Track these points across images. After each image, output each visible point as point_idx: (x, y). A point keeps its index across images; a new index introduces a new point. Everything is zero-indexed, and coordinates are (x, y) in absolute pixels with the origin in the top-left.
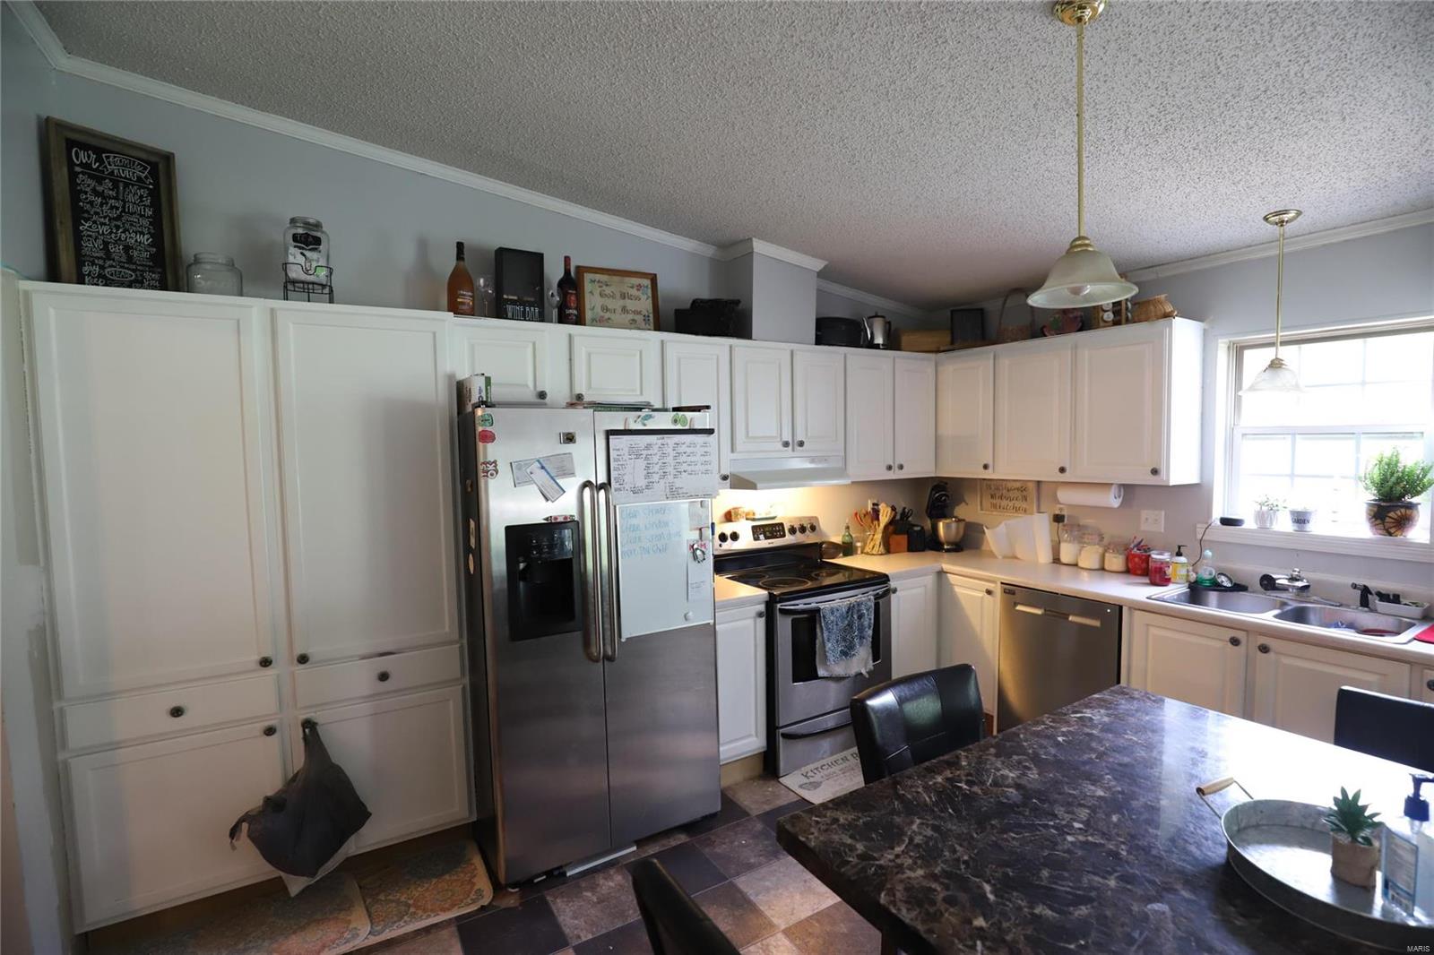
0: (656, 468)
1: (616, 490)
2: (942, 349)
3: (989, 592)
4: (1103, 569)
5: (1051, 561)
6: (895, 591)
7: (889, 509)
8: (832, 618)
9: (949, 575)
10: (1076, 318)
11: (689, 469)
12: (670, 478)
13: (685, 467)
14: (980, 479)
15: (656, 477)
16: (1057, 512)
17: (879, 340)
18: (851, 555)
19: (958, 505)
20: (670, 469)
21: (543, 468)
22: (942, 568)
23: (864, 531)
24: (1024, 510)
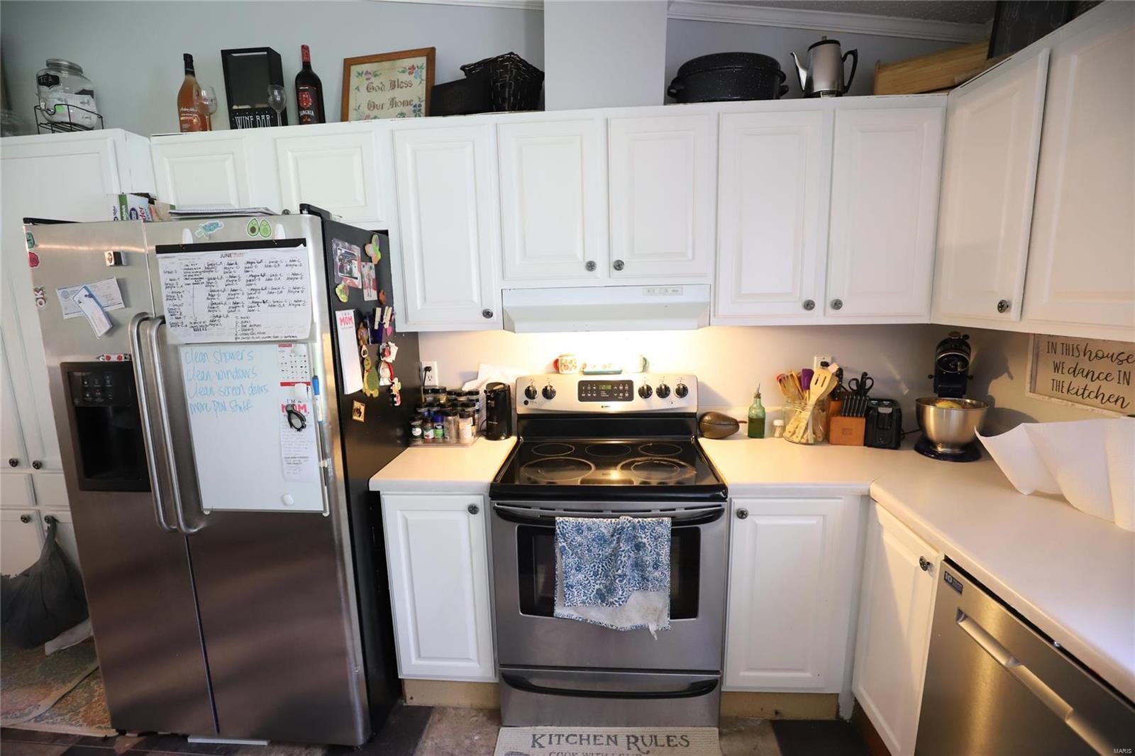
0: (223, 297)
1: (172, 325)
3: (924, 565)
6: (741, 514)
7: (831, 374)
9: (879, 507)
11: (271, 298)
12: (243, 311)
13: (263, 296)
15: (223, 310)
18: (760, 437)
20: (242, 298)
21: (91, 296)
22: (869, 491)
23: (787, 404)
24: (1122, 403)
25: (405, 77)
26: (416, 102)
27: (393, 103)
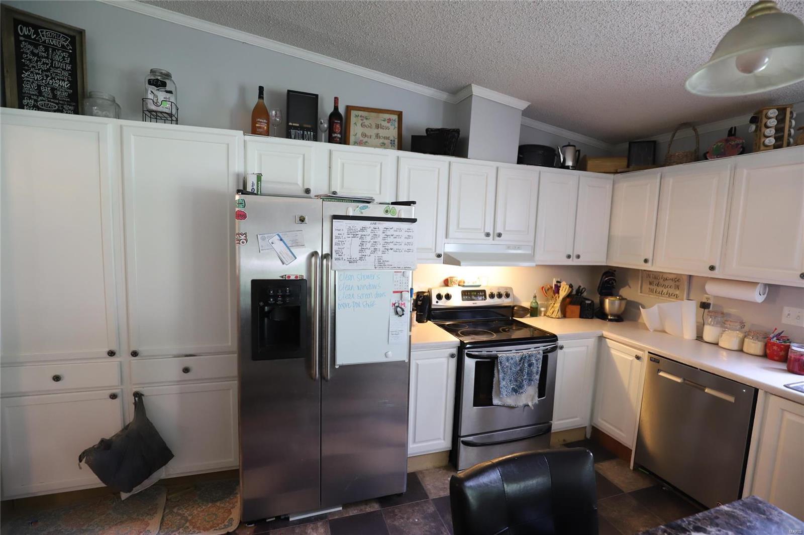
0: (369, 245)
1: (336, 259)
2: (619, 171)
3: (638, 358)
4: (741, 350)
5: (695, 338)
6: (562, 348)
7: (568, 287)
8: (507, 364)
9: (607, 340)
10: (738, 145)
11: (395, 247)
12: (379, 253)
13: (391, 246)
14: (642, 270)
15: (368, 252)
16: (704, 300)
17: (569, 163)
18: (536, 316)
19: (623, 287)
20: (379, 247)
21: (281, 240)
22: (603, 334)
23: (547, 300)
24: (677, 297)
25: (385, 124)
26: (392, 138)
27: (377, 136)
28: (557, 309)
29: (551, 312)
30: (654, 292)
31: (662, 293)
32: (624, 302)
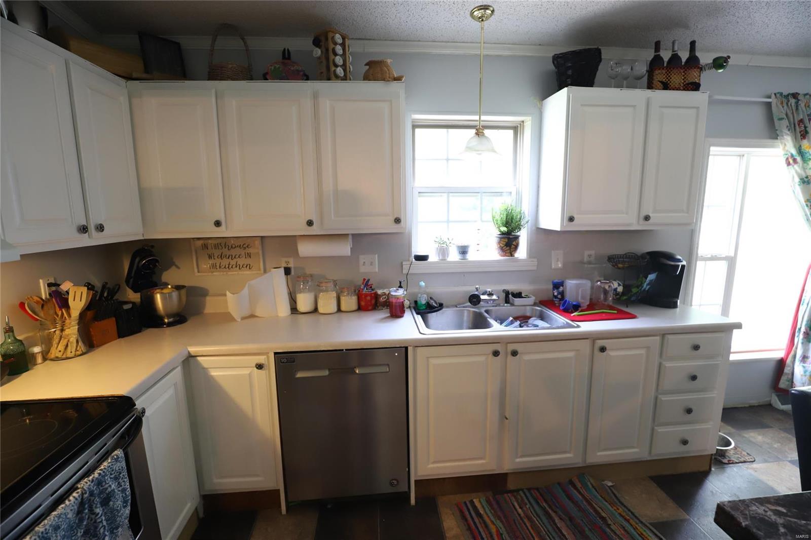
2: (135, 75)
3: (260, 367)
4: (339, 311)
5: (290, 313)
6: (143, 414)
9: (199, 358)
18: (25, 371)
19: (166, 270)
22: (189, 352)
23: (42, 326)
24: (249, 267)
28: (73, 339)
29: (61, 347)
30: (218, 267)
31: (229, 267)
32: (183, 292)
